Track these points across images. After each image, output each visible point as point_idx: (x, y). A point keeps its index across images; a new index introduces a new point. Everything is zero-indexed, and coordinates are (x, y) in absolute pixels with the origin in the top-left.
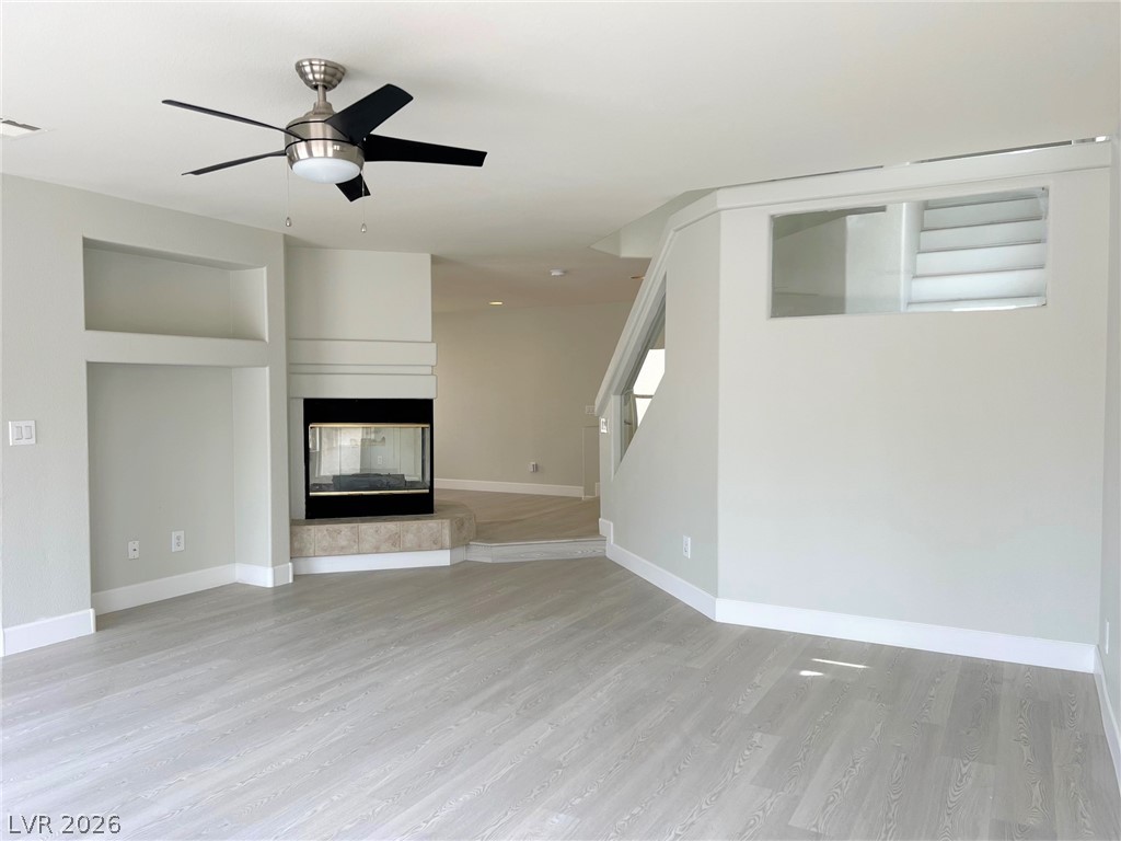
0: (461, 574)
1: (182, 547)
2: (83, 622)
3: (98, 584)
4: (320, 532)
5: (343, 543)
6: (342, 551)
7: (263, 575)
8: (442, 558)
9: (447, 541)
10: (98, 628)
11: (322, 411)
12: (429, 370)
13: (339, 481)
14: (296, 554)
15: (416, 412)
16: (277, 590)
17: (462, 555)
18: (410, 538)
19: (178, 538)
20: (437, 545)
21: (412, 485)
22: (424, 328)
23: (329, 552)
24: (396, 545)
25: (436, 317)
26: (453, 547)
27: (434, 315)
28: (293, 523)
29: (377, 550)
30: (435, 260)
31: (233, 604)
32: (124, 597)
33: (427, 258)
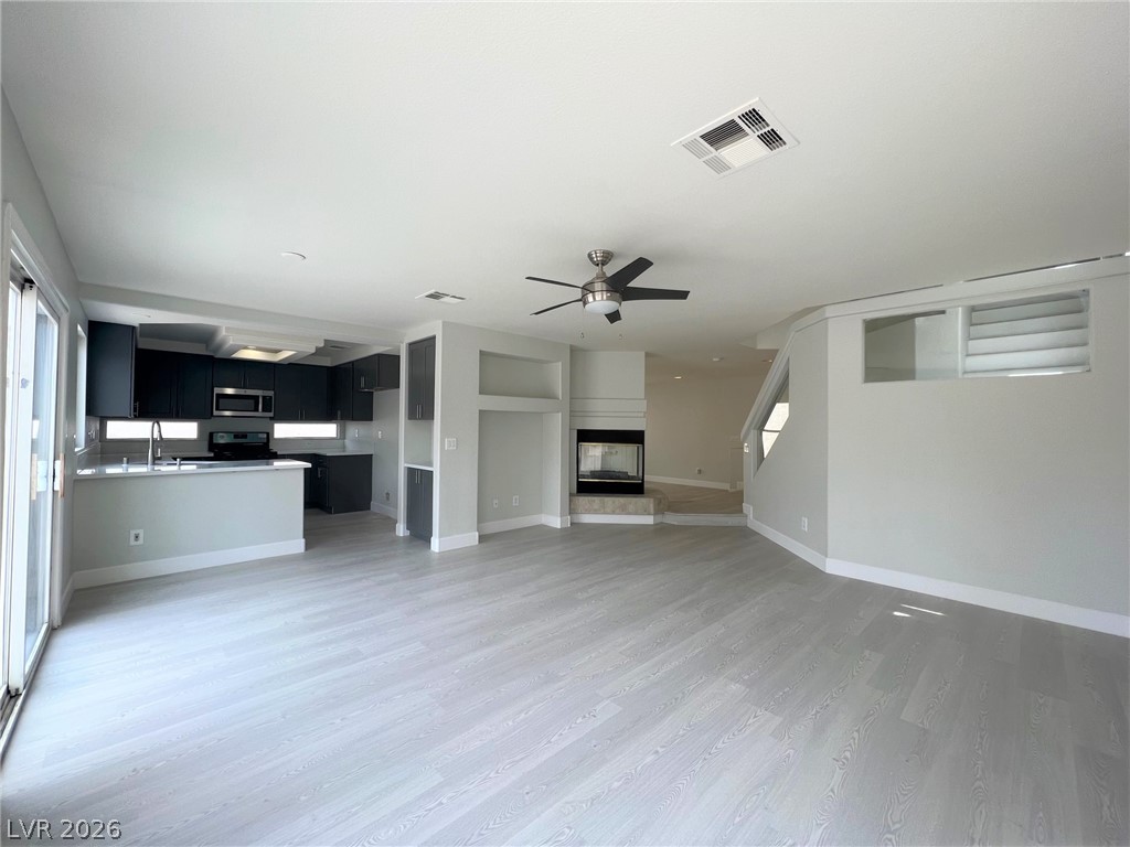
0: (660, 530)
1: (518, 504)
2: (472, 538)
3: (481, 519)
4: (584, 500)
5: (596, 507)
6: (596, 512)
7: (555, 521)
8: (649, 520)
9: (652, 511)
10: (480, 542)
11: (586, 436)
12: (642, 415)
13: (594, 474)
14: (572, 511)
15: (635, 437)
16: (562, 530)
17: (660, 519)
18: (631, 508)
19: (516, 499)
20: (646, 512)
21: (633, 478)
22: (640, 392)
23: (588, 511)
24: (624, 510)
25: (647, 385)
26: (655, 514)
27: (646, 385)
28: (571, 495)
29: (613, 513)
30: (647, 355)
31: (541, 535)
32: (493, 527)
33: (643, 354)
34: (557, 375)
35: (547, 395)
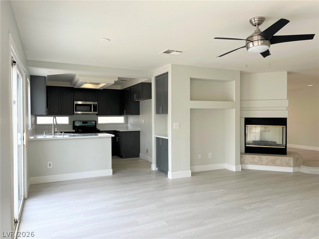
0: (297, 176)
1: (211, 157)
2: (188, 174)
3: (192, 165)
4: (249, 157)
5: (256, 161)
6: (256, 163)
7: (232, 167)
8: (290, 170)
9: (292, 164)
10: (192, 176)
11: (249, 121)
12: (286, 108)
13: (255, 142)
14: (242, 163)
15: (281, 122)
16: (236, 172)
17: (297, 169)
18: (278, 162)
19: (210, 155)
20: (288, 165)
21: (279, 145)
22: (284, 94)
23: (252, 163)
24: (274, 164)
25: (289, 91)
26: (295, 166)
27: (288, 90)
28: (241, 154)
29: (267, 164)
30: (289, 73)
31: (224, 174)
32: (198, 169)
33: (286, 73)
34: (233, 88)
35: (227, 99)
